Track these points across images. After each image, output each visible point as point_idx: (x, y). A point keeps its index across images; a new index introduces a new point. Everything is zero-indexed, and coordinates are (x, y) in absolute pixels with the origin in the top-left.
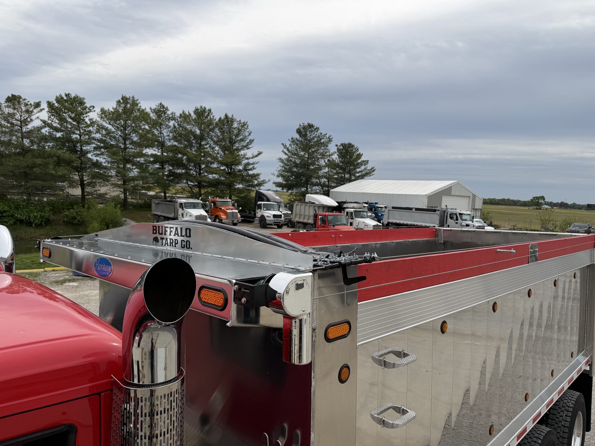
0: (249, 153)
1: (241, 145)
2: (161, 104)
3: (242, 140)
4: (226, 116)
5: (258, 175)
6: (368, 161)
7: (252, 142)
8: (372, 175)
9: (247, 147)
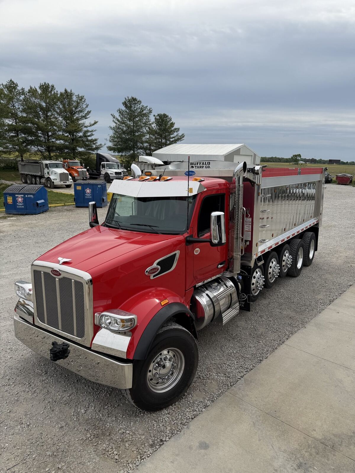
0: (87, 122)
1: (80, 115)
2: (11, 81)
3: (81, 111)
4: (66, 90)
5: (96, 140)
6: (179, 128)
7: (89, 113)
8: (183, 140)
9: (85, 117)
